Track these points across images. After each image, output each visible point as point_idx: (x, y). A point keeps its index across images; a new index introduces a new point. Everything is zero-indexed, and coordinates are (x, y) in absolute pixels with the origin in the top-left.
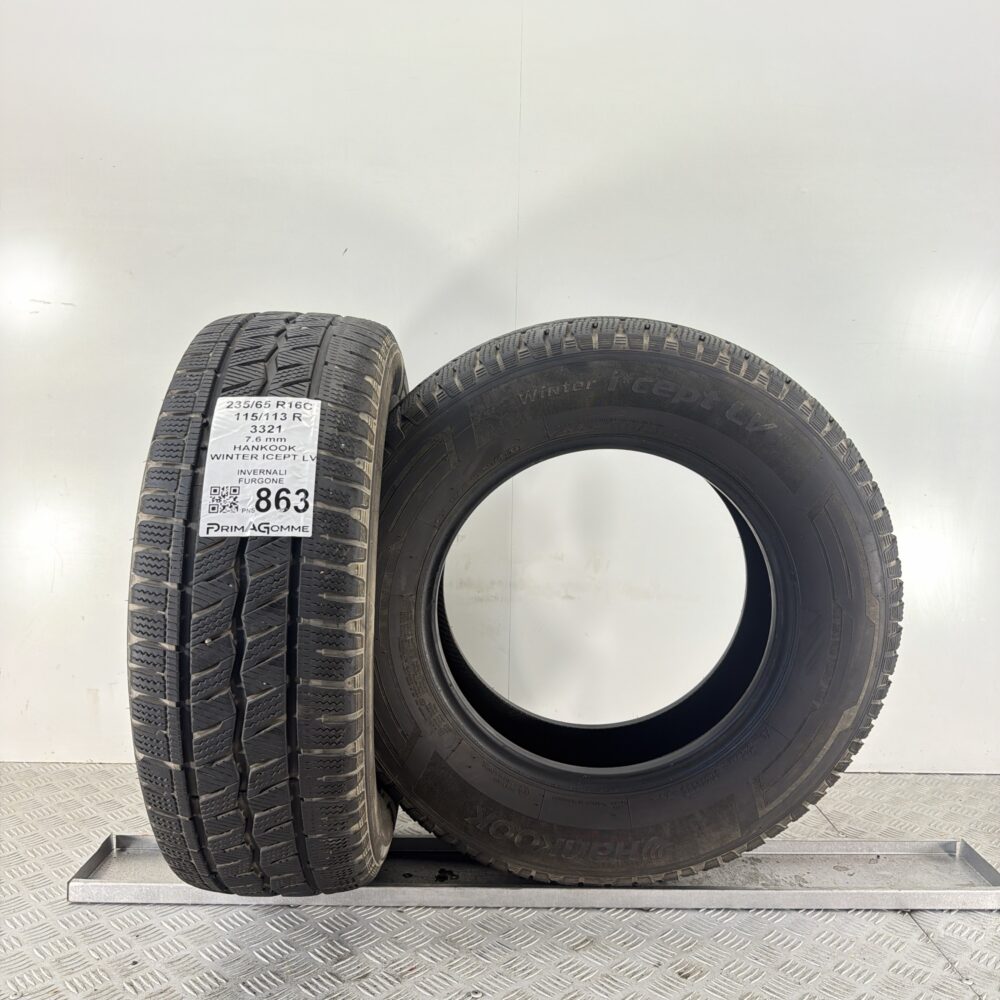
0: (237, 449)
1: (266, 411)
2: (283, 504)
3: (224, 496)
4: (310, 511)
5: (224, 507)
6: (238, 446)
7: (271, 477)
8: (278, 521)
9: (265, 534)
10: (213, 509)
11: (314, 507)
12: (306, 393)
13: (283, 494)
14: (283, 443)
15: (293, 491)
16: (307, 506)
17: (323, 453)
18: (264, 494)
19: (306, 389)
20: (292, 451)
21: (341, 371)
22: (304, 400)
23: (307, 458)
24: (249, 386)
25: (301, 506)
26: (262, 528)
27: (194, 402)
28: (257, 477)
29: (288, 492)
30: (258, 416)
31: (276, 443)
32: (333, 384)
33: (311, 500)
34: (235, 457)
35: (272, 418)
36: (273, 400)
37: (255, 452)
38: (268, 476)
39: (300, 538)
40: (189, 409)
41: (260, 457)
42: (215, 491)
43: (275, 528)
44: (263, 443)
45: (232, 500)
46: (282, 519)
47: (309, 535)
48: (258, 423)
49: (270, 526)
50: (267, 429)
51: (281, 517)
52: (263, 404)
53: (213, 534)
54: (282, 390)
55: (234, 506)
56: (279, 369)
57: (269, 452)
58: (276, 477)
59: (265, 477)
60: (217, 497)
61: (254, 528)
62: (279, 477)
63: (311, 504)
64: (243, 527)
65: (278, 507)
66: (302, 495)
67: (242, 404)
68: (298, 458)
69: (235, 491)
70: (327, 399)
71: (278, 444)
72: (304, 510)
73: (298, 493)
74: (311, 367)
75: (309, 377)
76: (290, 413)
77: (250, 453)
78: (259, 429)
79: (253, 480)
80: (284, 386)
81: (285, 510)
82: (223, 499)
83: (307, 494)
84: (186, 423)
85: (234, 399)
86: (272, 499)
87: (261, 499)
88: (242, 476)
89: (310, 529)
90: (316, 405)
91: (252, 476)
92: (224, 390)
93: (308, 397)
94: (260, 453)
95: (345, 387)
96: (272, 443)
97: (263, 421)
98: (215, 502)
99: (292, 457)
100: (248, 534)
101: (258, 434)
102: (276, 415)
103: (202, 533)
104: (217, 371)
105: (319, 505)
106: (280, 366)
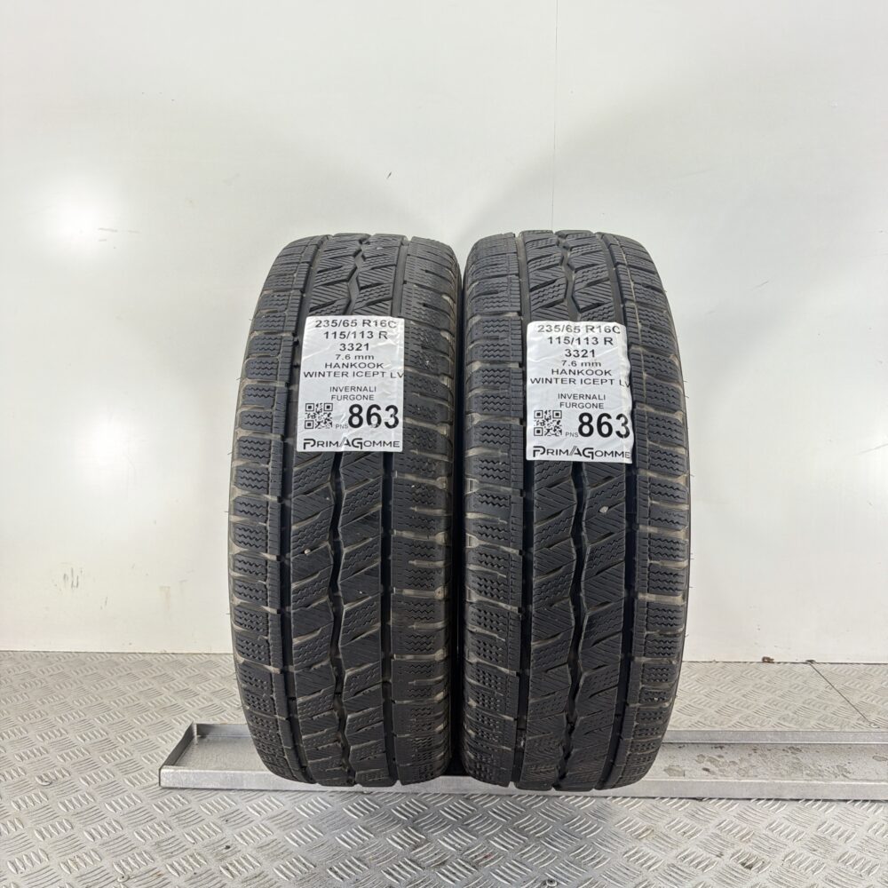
0: (328, 367)
1: (354, 329)
2: (374, 420)
3: (318, 413)
4: (400, 427)
5: (319, 423)
6: (329, 364)
7: (362, 393)
8: (370, 436)
9: (359, 450)
10: (309, 425)
11: (404, 423)
12: (389, 311)
13: (374, 410)
14: (371, 361)
15: (383, 407)
16: (397, 422)
17: (409, 370)
18: (356, 410)
19: (389, 307)
20: (380, 369)
21: (420, 289)
22: (388, 318)
23: (395, 375)
24: (335, 305)
25: (392, 422)
26: (355, 443)
27: (284, 321)
28: (349, 394)
29: (378, 408)
30: (346, 334)
31: (364, 361)
32: (414, 303)
33: (400, 416)
34: (327, 374)
35: (359, 336)
36: (360, 318)
37: (345, 369)
38: (359, 392)
39: (391, 454)
40: (280, 328)
41: (350, 374)
42: (310, 407)
43: (368, 444)
44: (352, 361)
45: (326, 416)
46: (375, 434)
47: (400, 449)
48: (346, 341)
49: (363, 441)
50: (355, 347)
51: (372, 432)
52: (350, 323)
53: (309, 449)
54: (366, 309)
55: (328, 422)
56: (361, 288)
57: (359, 369)
58: (366, 393)
59: (355, 393)
60: (312, 413)
61: (348, 444)
62: (369, 393)
63: (401, 420)
64: (337, 443)
65: (369, 423)
66: (392, 411)
67: (330, 323)
68: (387, 375)
69: (328, 407)
70: (409, 317)
71: (367, 361)
72: (394, 426)
73: (388, 409)
74: (392, 285)
75: (390, 295)
76: (376, 331)
77: (341, 370)
78: (347, 347)
79: (345, 397)
80: (368, 305)
81: (377, 426)
82: (317, 416)
83: (396, 410)
84: (278, 341)
85: (323, 318)
86: (364, 415)
87: (354, 415)
88: (335, 393)
89: (401, 444)
90: (400, 324)
91: (344, 393)
92: (311, 310)
93: (391, 315)
94: (350, 371)
95: (425, 305)
96: (361, 360)
97: (351, 339)
98: (310, 419)
99: (381, 374)
100: (343, 449)
101: (347, 352)
102: (363, 333)
103: (300, 448)
104: (303, 291)
105: (409, 421)
106: (362, 285)
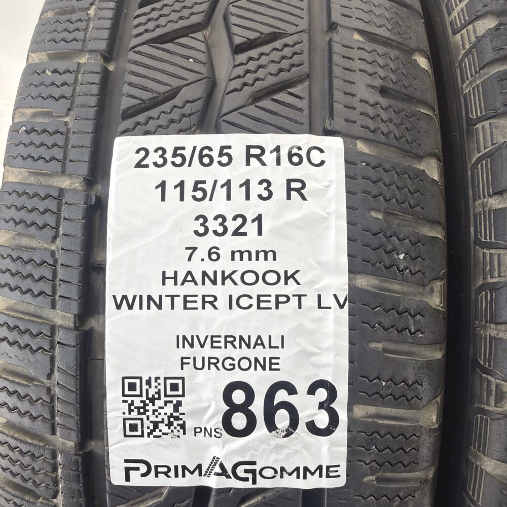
0: (170, 282)
1: (223, 174)
2: (282, 418)
3: (152, 400)
4: (341, 433)
5: (156, 425)
6: (170, 274)
7: (251, 353)
8: (273, 456)
9: (248, 485)
10: (133, 428)
11: (352, 421)
12: (304, 117)
13: (281, 396)
14: (270, 264)
15: (302, 387)
16: (334, 420)
17: (363, 282)
18: (239, 397)
19: (304, 104)
20: (291, 288)
21: (369, 46)
22: (305, 140)
23: (329, 301)
24: (178, 101)
25: (322, 420)
26: (240, 471)
27: (65, 148)
28: (220, 354)
29: (292, 390)
30: (208, 187)
31: (254, 265)
32: (363, 89)
33: (341, 406)
34: (166, 302)
35: (238, 193)
36: (238, 142)
37: (209, 289)
38: (245, 351)
39: (319, 491)
41: (222, 302)
42: (132, 387)
43: (268, 473)
44: (225, 265)
45: (169, 409)
46: (285, 452)
47: (341, 482)
48: (210, 209)
49: (257, 468)
50: (232, 225)
51: (278, 448)
52: (215, 154)
53: (137, 480)
54: (251, 110)
55: (175, 423)
56: (238, 49)
57: (242, 289)
58: (261, 353)
59: (237, 354)
60: (137, 402)
61: (224, 473)
62: (269, 353)
63: (343, 416)
64: (199, 467)
65: (271, 425)
66: (322, 394)
67: (169, 156)
68: (310, 302)
69: (174, 387)
70: (357, 130)
71: (261, 266)
72: (327, 432)
73: (312, 390)
74: (305, 37)
75: (305, 69)
76: (279, 175)
77: (200, 290)
78: (213, 225)
79: (212, 362)
80: (257, 98)
81: (288, 434)
82: (150, 407)
83: (332, 393)
85: (152, 142)
86: (258, 407)
87: (234, 408)
88: (187, 351)
89: (343, 471)
90: (334, 146)
91: (208, 352)
92: (128, 114)
93: (311, 132)
94: (221, 291)
96: (246, 265)
97: (218, 205)
98: (135, 414)
99: (294, 301)
100: (213, 482)
101: (211, 240)
102: (247, 184)
103: (117, 477)
105: (360, 411)
106: (238, 40)
